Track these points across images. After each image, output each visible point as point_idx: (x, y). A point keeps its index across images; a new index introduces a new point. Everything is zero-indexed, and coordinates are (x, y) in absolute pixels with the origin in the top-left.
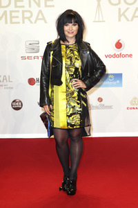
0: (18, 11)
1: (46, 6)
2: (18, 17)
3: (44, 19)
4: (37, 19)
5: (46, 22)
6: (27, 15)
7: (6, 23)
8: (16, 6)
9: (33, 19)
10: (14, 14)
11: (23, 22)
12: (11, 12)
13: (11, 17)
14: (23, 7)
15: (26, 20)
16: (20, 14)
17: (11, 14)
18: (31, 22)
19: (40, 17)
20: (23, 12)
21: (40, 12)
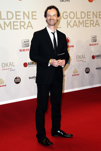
0: (17, 22)
1: (33, 19)
2: (17, 25)
3: (31, 26)
4: (28, 26)
5: (32, 28)
6: (23, 24)
7: (11, 29)
8: (16, 19)
9: (26, 27)
10: (15, 24)
11: (21, 29)
12: (14, 22)
13: (14, 25)
14: (20, 19)
15: (22, 27)
16: (18, 24)
17: (13, 24)
18: (25, 28)
19: (30, 25)
20: (20, 22)
21: (29, 22)
